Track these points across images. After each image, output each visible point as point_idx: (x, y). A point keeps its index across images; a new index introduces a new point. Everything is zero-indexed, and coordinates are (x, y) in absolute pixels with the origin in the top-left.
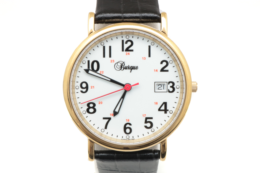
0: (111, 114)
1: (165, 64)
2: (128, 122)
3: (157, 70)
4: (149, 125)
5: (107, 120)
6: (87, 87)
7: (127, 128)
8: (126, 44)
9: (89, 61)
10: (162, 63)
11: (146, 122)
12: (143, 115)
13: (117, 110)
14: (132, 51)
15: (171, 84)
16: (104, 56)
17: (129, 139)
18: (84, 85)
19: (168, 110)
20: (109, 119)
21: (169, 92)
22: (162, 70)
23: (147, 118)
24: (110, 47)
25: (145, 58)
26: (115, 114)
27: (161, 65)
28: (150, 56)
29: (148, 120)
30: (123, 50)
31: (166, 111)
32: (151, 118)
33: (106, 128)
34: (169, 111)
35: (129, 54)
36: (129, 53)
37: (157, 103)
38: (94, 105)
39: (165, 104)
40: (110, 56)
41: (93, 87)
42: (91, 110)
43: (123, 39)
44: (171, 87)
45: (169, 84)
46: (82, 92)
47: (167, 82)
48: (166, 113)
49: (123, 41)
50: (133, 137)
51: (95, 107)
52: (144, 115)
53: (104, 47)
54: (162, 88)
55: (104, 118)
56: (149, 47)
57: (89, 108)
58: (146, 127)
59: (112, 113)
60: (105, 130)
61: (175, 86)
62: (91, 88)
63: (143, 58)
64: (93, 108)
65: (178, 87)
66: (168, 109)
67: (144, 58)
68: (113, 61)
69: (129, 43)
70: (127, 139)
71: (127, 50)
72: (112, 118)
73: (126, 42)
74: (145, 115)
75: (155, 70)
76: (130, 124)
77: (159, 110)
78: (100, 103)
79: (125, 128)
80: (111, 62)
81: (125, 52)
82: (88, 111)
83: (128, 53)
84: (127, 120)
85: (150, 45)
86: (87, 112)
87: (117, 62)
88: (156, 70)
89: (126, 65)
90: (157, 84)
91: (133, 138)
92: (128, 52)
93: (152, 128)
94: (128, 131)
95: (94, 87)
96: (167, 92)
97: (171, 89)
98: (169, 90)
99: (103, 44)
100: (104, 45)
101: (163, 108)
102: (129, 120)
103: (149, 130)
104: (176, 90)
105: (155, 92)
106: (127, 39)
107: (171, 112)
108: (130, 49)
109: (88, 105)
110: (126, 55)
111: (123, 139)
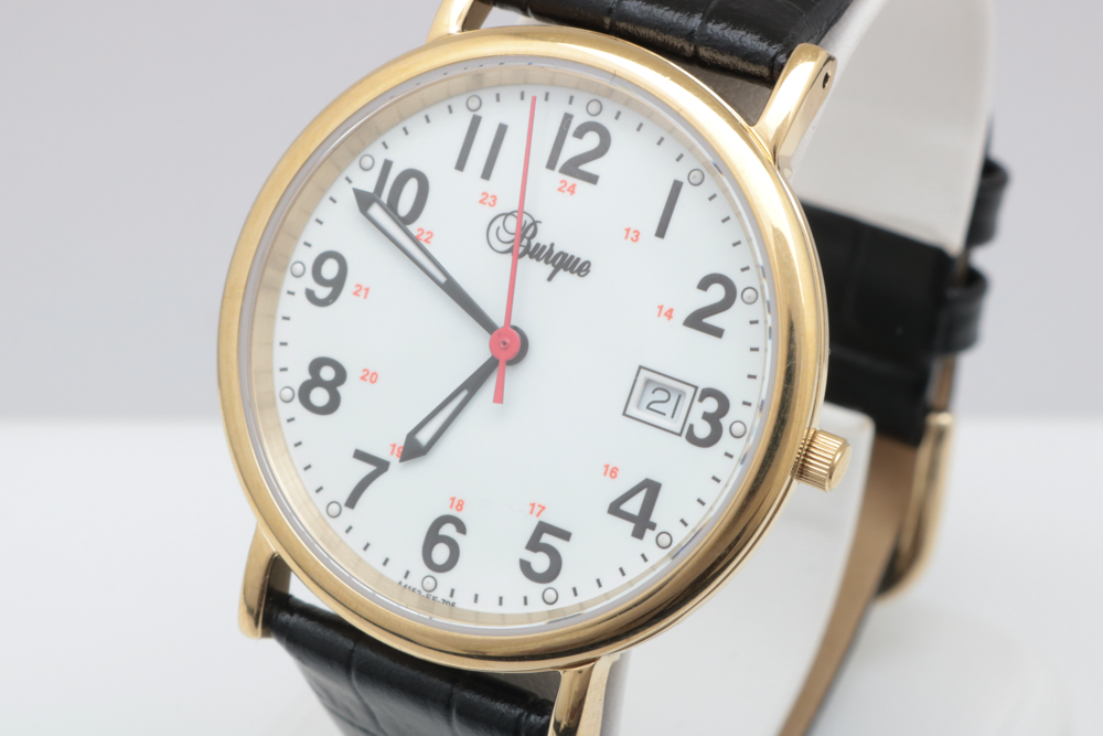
0: (394, 446)
1: (717, 293)
2: (453, 512)
3: (671, 311)
4: (541, 562)
5: (369, 468)
6: (338, 284)
7: (442, 541)
8: (577, 140)
9: (387, 165)
10: (704, 284)
11: (534, 545)
12: (533, 505)
13: (424, 437)
14: (592, 179)
15: (711, 405)
16: (460, 165)
17: (433, 594)
18: (330, 270)
19: (653, 526)
20: (381, 466)
21: (692, 439)
22: (696, 321)
23: (543, 528)
24: (502, 130)
25: (637, 233)
26: (413, 450)
27: (701, 292)
28: (661, 232)
29: (547, 539)
30: (551, 164)
31: (642, 524)
32: (565, 536)
33: (352, 502)
34: (658, 530)
35: (572, 190)
36: (574, 186)
37: (613, 472)
38: (341, 375)
39: (651, 489)
40: (486, 174)
41: (362, 293)
42: (320, 397)
43: (570, 110)
44: (706, 416)
45: (701, 400)
46: (310, 295)
47: (696, 388)
48: (638, 533)
49: (567, 119)
50: (453, 591)
51: (341, 389)
52: (537, 509)
53: (476, 122)
54: (668, 408)
55: (360, 455)
56: (677, 188)
57: (315, 381)
58: (526, 567)
59: (401, 442)
60: (346, 510)
61: (725, 422)
62: (356, 293)
63: (628, 230)
64: (332, 387)
65: (738, 428)
66: (654, 518)
67: (632, 235)
68: (490, 200)
69: (592, 141)
70: (424, 593)
71: (573, 168)
72: (391, 468)
73: (580, 133)
74: (544, 508)
75: (661, 307)
76: (461, 528)
77: (615, 509)
78: (368, 378)
79: (433, 537)
80: (481, 202)
81: (556, 177)
82: (304, 393)
83: (569, 185)
84: (456, 503)
85: (682, 178)
86: (297, 399)
87: (508, 211)
88: (665, 310)
89: (542, 238)
90: (646, 380)
91: (451, 600)
92: (571, 180)
93: (553, 584)
94: (441, 553)
95: (367, 290)
96: (680, 435)
97: (703, 430)
98: (691, 427)
99: (474, 104)
100: (478, 113)
101: (634, 506)
102: (460, 506)
103: (534, 590)
104: (726, 442)
105: (624, 414)
106: (587, 118)
107: (664, 540)
108: (587, 167)
109: (316, 365)
110: (560, 189)
111: (404, 582)
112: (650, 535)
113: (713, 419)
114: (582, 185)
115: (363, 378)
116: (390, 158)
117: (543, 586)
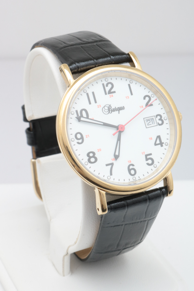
0: (112, 159)
1: (147, 99)
2: (130, 163)
3: (142, 106)
4: (150, 162)
5: (110, 166)
6: (82, 138)
7: (131, 170)
8: (107, 87)
9: (77, 111)
10: (144, 98)
11: (147, 159)
12: (142, 153)
13: (117, 154)
14: (114, 92)
15: (159, 117)
16: (90, 103)
17: (136, 180)
18: (79, 136)
19: (163, 143)
20: (112, 164)
21: (160, 125)
22: (147, 105)
23: (146, 156)
24: (93, 93)
25: (128, 97)
26: (116, 157)
27: (145, 100)
28: (132, 94)
29: (148, 157)
30: (106, 94)
31: (161, 144)
32: (151, 154)
33: (111, 174)
34: (164, 143)
35: (112, 96)
36: (112, 95)
37: (151, 139)
38: (94, 153)
39: (159, 137)
40: (96, 102)
41: (88, 136)
42: (93, 160)
43: (103, 83)
44: (159, 120)
45: (157, 117)
46: (78, 143)
47: (155, 116)
48: (162, 146)
49: (103, 84)
50: (139, 177)
51: (95, 156)
52: (143, 153)
53: (87, 94)
54: (151, 123)
55: (107, 165)
56: (129, 85)
57: (90, 158)
58: (148, 164)
59: (113, 157)
60: (111, 176)
61: (163, 118)
62: (87, 137)
63: (126, 97)
64: (94, 156)
65: (165, 118)
66: (162, 142)
67: (127, 97)
68: (99, 106)
69: (110, 86)
70: (134, 181)
71: (110, 92)
72: (114, 163)
73: (107, 86)
74: (144, 152)
75: (140, 107)
76: (133, 165)
77: (156, 144)
78: (99, 150)
79: (129, 170)
80: (98, 107)
81: (108, 95)
82: (89, 161)
83: (111, 95)
84: (129, 162)
85: (129, 83)
86: (89, 163)
87: (104, 106)
88: (141, 107)
89: (113, 107)
90: (146, 120)
91: (140, 179)
92: (111, 94)
93: (154, 164)
94: (133, 172)
95: (88, 135)
96: (157, 125)
97: (160, 122)
98: (158, 123)
99: (85, 91)
100: (87, 92)
101: (158, 142)
102: (130, 162)
103: (152, 167)
104: (165, 122)
105: (146, 128)
106: (107, 82)
107: (166, 144)
108: (112, 91)
109: (88, 155)
110: (110, 97)
111: (130, 181)
112: (164, 145)
113: (161, 119)
114: (113, 94)
115: (98, 151)
116: (76, 110)
117: (153, 165)
